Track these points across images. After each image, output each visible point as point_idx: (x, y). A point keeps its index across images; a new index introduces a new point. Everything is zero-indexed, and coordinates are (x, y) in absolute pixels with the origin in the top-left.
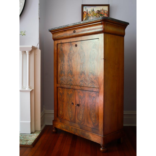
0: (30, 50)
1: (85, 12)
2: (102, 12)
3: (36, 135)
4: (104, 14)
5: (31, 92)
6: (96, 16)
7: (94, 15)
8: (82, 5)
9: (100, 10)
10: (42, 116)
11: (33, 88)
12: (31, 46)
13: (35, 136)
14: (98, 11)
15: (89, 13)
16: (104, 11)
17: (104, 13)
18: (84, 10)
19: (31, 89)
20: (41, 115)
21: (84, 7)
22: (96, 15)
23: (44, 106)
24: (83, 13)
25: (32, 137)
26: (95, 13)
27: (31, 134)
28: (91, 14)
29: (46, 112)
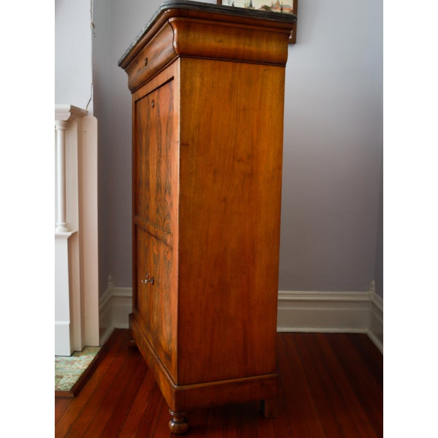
0: (66, 119)
3: (87, 359)
5: (70, 240)
9: (269, 5)
10: (102, 305)
11: (76, 229)
12: (69, 108)
13: (84, 362)
14: (266, 7)
16: (282, 9)
19: (69, 231)
20: (100, 304)
25: (73, 366)
27: (71, 355)
29: (115, 294)
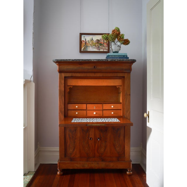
1: (83, 41)
2: (101, 41)
3: (30, 177)
4: (104, 44)
6: (95, 46)
7: (93, 45)
8: (80, 33)
9: (99, 39)
14: (98, 40)
15: (87, 42)
17: (104, 42)
18: (83, 39)
21: (83, 36)
22: (96, 44)
23: (38, 143)
24: (81, 42)
26: (94, 42)
28: (90, 43)
